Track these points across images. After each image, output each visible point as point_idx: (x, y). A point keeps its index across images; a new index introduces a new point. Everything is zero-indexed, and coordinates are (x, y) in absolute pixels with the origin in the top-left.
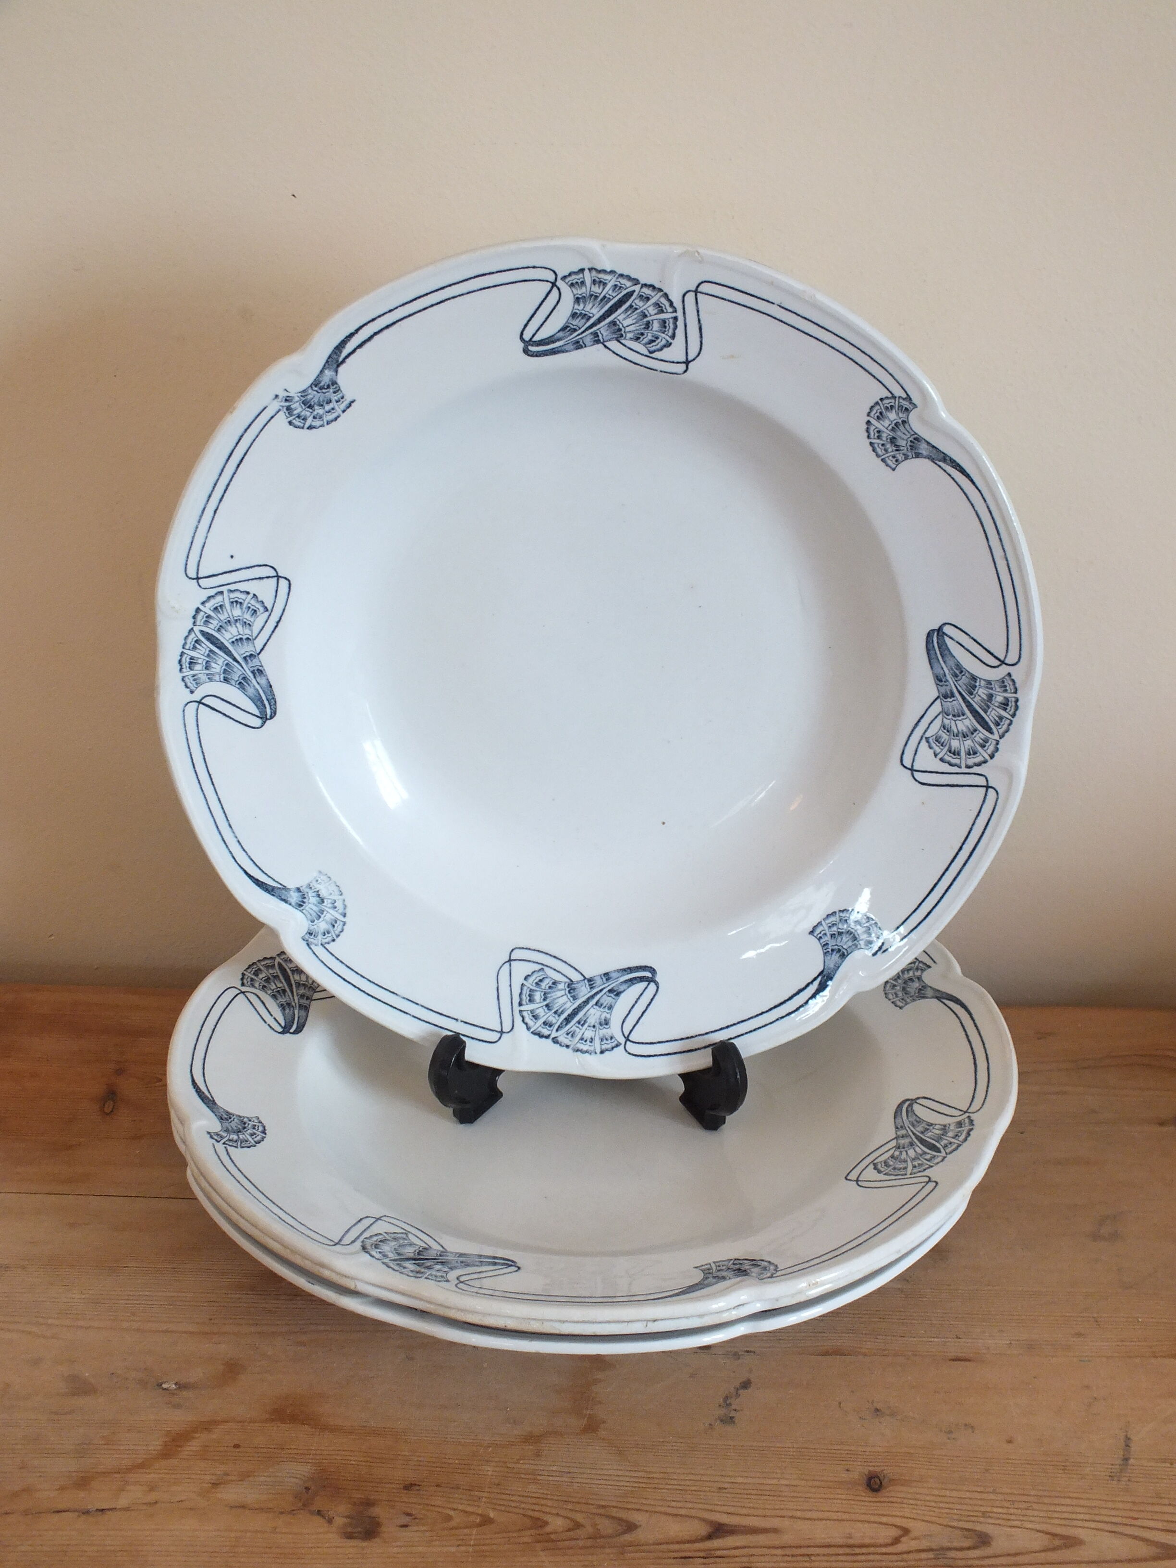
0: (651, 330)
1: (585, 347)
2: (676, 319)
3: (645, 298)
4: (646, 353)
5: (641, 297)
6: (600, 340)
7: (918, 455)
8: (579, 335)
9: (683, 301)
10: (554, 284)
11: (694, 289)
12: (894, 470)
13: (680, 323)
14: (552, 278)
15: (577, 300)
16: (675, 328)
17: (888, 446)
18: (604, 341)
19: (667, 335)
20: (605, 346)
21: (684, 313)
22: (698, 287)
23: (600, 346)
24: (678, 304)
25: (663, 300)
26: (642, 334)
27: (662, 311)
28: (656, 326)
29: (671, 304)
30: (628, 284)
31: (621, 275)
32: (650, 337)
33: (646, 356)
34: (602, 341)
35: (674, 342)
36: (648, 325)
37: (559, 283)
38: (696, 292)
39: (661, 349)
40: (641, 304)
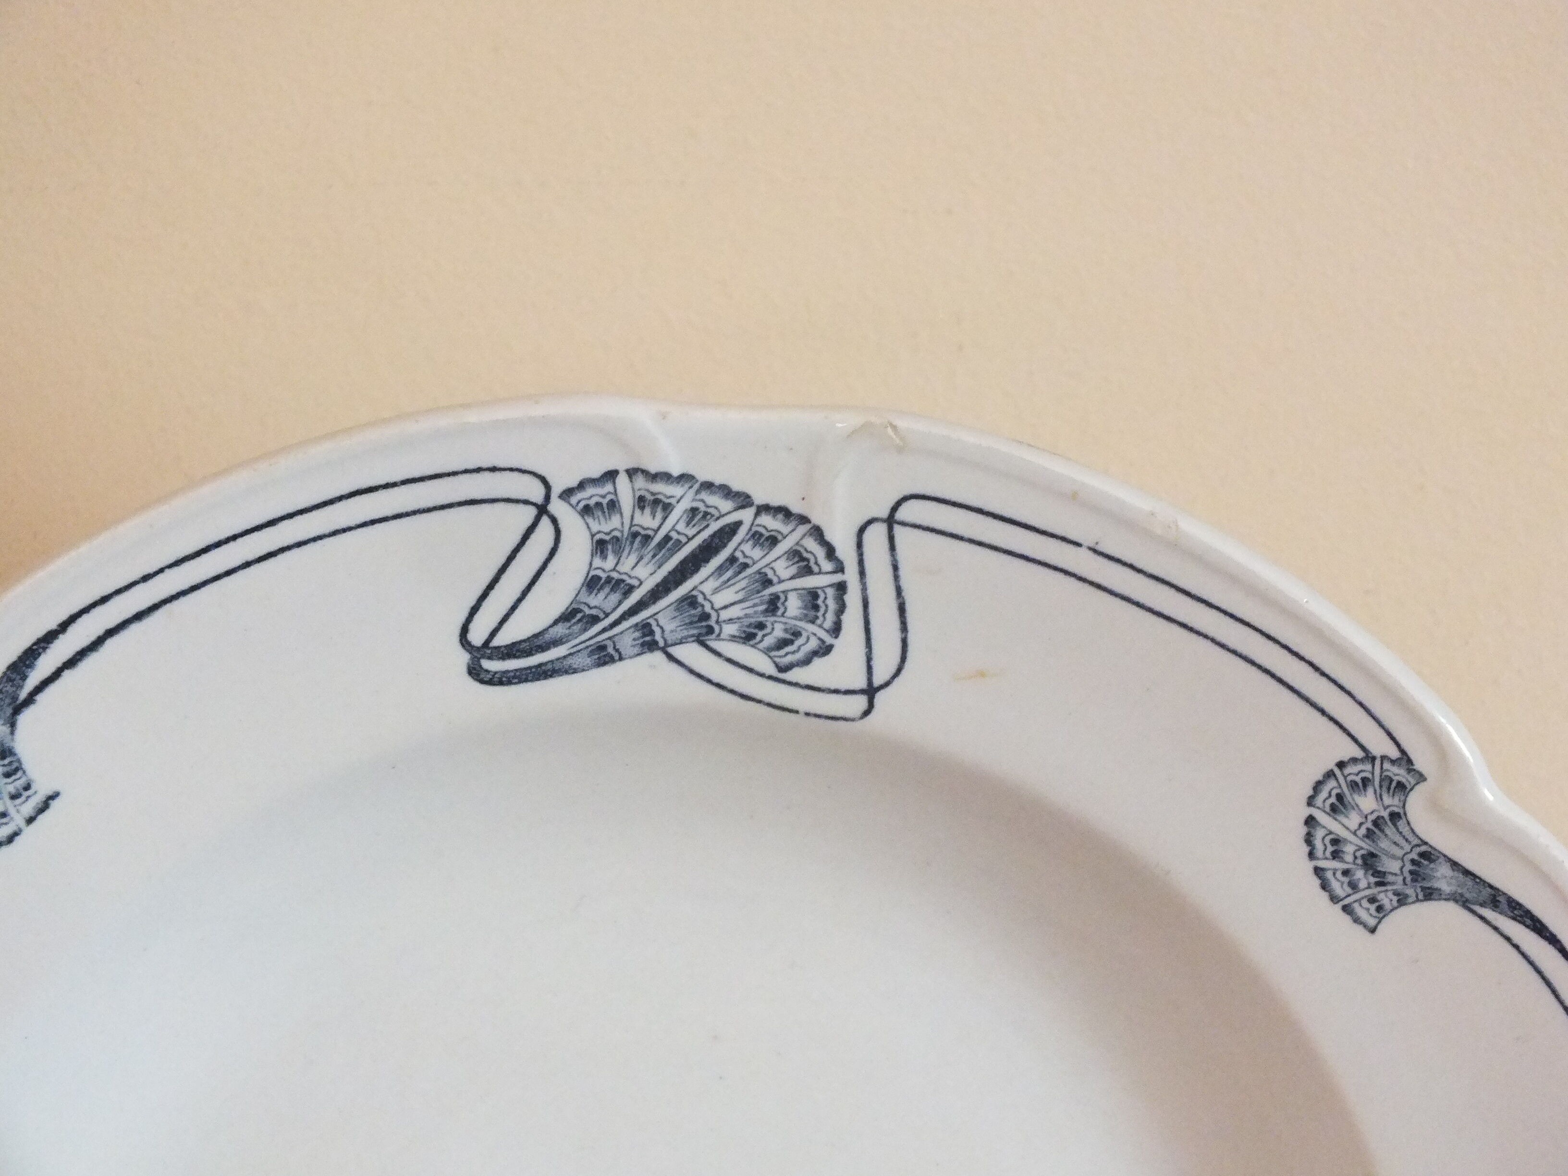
0: (783, 615)
1: (621, 659)
2: (841, 587)
3: (768, 539)
4: (772, 670)
5: (756, 537)
6: (656, 643)
7: (1430, 894)
8: (604, 630)
9: (859, 545)
10: (542, 510)
11: (884, 513)
12: (1373, 931)
13: (853, 598)
14: (537, 493)
15: (600, 546)
16: (841, 608)
17: (1359, 874)
18: (667, 645)
19: (821, 626)
20: (671, 658)
21: (862, 573)
22: (894, 509)
23: (658, 657)
24: (846, 551)
25: (811, 544)
26: (761, 626)
27: (807, 571)
28: (794, 605)
29: (831, 552)
30: (725, 505)
31: (708, 486)
32: (779, 632)
33: (770, 678)
34: (661, 643)
35: (839, 644)
36: (773, 605)
37: (557, 507)
38: (891, 521)
39: (807, 661)
40: (757, 553)
